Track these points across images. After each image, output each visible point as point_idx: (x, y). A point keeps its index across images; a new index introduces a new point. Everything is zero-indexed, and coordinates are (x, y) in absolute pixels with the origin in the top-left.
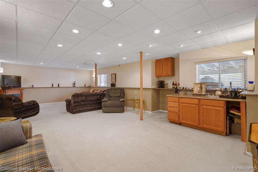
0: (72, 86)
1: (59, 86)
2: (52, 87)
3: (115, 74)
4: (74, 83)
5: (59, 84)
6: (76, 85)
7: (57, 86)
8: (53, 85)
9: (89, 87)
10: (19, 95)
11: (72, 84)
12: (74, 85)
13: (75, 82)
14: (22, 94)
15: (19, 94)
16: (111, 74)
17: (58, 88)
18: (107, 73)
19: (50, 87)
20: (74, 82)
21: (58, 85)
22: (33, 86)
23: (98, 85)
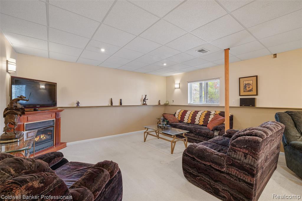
0: (140, 103)
1: (121, 103)
2: (110, 105)
3: (257, 76)
4: (145, 99)
5: (121, 100)
6: (148, 102)
7: (118, 104)
8: (113, 101)
9: (166, 105)
10: (52, 124)
11: (141, 101)
12: (145, 103)
13: (146, 96)
14: (58, 121)
15: (53, 121)
16: (240, 78)
17: (121, 108)
18: (219, 78)
19: (107, 105)
20: (144, 97)
21: (119, 101)
22: (78, 103)
23: (189, 103)
